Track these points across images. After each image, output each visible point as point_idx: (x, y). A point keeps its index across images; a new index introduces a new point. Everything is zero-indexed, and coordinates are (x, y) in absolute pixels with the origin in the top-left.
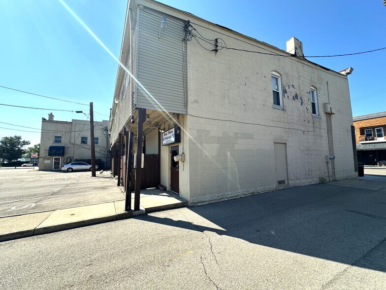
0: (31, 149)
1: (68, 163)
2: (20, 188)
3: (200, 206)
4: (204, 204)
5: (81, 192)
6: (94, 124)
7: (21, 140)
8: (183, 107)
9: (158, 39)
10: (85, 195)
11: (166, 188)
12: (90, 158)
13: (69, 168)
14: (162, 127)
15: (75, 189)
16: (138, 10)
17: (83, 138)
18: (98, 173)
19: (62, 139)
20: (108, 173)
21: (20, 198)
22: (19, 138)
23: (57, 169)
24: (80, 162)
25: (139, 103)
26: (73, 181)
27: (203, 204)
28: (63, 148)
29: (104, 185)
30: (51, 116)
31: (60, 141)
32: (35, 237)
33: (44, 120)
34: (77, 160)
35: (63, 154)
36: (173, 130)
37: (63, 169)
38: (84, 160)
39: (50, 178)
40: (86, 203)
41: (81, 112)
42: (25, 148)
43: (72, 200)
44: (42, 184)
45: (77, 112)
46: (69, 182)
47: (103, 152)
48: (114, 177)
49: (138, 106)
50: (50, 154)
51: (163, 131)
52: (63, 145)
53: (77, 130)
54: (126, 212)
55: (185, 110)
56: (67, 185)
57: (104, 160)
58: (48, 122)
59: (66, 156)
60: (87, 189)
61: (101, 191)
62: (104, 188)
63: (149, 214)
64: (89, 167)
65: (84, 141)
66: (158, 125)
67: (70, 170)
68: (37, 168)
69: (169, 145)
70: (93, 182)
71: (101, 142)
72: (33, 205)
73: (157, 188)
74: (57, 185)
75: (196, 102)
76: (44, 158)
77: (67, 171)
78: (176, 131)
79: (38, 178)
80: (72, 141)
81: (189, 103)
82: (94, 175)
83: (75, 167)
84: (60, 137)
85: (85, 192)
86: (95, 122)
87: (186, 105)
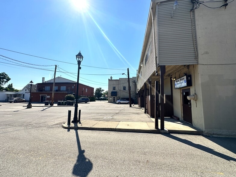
0: (104, 93)
1: (118, 100)
2: (104, 110)
3: (216, 137)
4: (221, 136)
5: (128, 114)
6: (130, 79)
7: (101, 89)
8: (194, 59)
9: (171, 18)
10: (130, 116)
11: (179, 118)
12: (129, 97)
13: (119, 102)
14: (173, 76)
15: (124, 112)
16: (157, 6)
17: (124, 87)
18: (132, 105)
19: (116, 88)
20: (137, 106)
21: (106, 114)
22: (101, 88)
23: (114, 102)
24: (123, 99)
25: (160, 63)
26: (123, 109)
27: (219, 136)
28: (116, 92)
29: (137, 112)
30: (111, 77)
31: (115, 89)
32: (116, 132)
33: (109, 79)
34: (122, 98)
35: (116, 95)
36: (185, 77)
37: (117, 102)
38: (125, 98)
39: (113, 106)
40: (132, 121)
41: (124, 74)
42: (103, 92)
43: (125, 118)
44: (111, 109)
45: (122, 74)
46: (121, 109)
47: (133, 94)
48: (141, 108)
49: (160, 65)
50: (111, 95)
51: (174, 79)
52: (116, 91)
53: (121, 83)
54: (156, 129)
55: (196, 61)
56: (121, 110)
57: (134, 98)
58: (111, 80)
59: (117, 96)
60: (130, 113)
61: (137, 115)
62: (138, 114)
63: (171, 134)
64: (127, 102)
65: (124, 88)
66: (170, 75)
67: (120, 103)
68: (107, 101)
69: (180, 88)
70: (131, 110)
71: (132, 89)
72: (111, 118)
73: (172, 118)
74: (117, 110)
75: (207, 53)
76: (110, 97)
77: (118, 104)
78: (187, 78)
79: (109, 106)
80: (120, 89)
81: (200, 55)
82: (131, 106)
83: (122, 102)
84: (115, 87)
85: (129, 114)
86: (130, 78)
87: (196, 57)
